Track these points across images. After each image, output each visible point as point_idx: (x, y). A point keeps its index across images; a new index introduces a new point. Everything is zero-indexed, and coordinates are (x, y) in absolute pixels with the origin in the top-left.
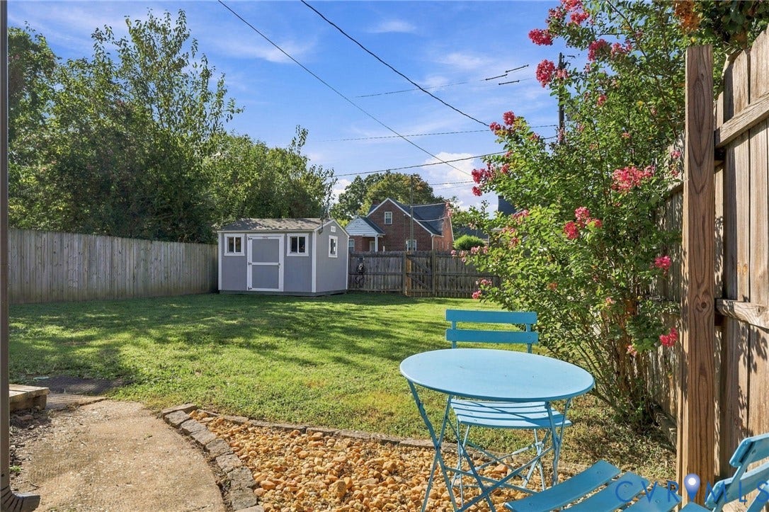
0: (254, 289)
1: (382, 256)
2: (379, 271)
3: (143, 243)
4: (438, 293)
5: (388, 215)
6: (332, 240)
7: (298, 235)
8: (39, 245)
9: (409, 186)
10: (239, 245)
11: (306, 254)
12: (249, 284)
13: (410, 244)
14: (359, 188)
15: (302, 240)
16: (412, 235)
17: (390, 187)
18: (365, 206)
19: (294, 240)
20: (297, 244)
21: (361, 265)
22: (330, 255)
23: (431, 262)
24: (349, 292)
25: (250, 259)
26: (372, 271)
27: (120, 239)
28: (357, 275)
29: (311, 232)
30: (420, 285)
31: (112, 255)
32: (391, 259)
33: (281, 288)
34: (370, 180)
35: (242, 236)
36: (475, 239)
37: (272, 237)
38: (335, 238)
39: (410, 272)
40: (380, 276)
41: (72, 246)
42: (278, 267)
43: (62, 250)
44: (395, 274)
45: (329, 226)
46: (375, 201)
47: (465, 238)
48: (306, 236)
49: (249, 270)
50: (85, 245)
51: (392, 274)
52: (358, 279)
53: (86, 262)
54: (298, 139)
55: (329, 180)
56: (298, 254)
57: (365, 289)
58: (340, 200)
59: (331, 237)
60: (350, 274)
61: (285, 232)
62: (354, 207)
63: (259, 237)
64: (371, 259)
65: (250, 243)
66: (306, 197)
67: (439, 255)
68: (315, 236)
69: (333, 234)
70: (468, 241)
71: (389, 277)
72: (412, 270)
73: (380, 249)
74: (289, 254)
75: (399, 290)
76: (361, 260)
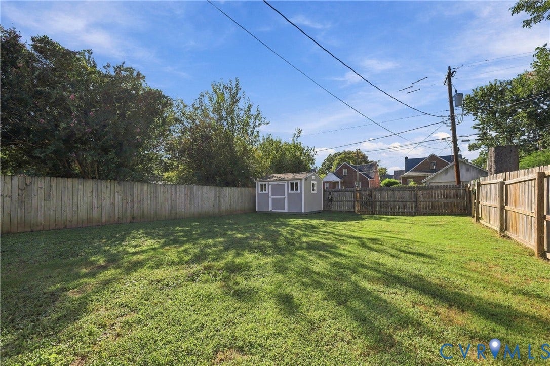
0: (273, 211)
1: (342, 191)
2: (341, 199)
3: (218, 188)
4: (376, 212)
5: (345, 171)
6: (313, 184)
7: (294, 182)
8: (165, 191)
9: (355, 156)
10: (265, 187)
11: (299, 191)
12: (271, 208)
13: (357, 185)
14: (330, 159)
15: (297, 184)
16: (358, 180)
17: (346, 157)
18: (334, 168)
19: (292, 184)
20: (294, 186)
21: (330, 196)
22: (312, 192)
23: (371, 194)
24: (324, 211)
25: (270, 195)
26: (337, 200)
27: (206, 187)
28: (328, 201)
29: (301, 180)
30: (365, 207)
31: (202, 195)
32: (347, 193)
33: (286, 210)
34: (336, 155)
35: (267, 183)
36: (393, 180)
37: (280, 183)
38: (315, 183)
39: (359, 200)
40: (341, 202)
41: (182, 192)
42: (284, 198)
43: (176, 193)
44: (350, 201)
45: (311, 176)
46: (339, 164)
47: (387, 180)
48: (299, 182)
49: (270, 200)
50: (188, 190)
51: (348, 201)
52: (329, 204)
53: (189, 198)
54: (297, 134)
55: (312, 154)
56: (295, 192)
57: (333, 209)
58: (322, 166)
59: (312, 182)
60: (324, 201)
61: (288, 180)
62: (329, 168)
63: (275, 183)
64: (336, 194)
65: (270, 186)
66: (301, 162)
67: (375, 189)
68: (303, 181)
69: (314, 180)
70: (389, 182)
71: (346, 203)
73: (342, 187)
74: (290, 192)
75: (352, 210)
76: (330, 194)
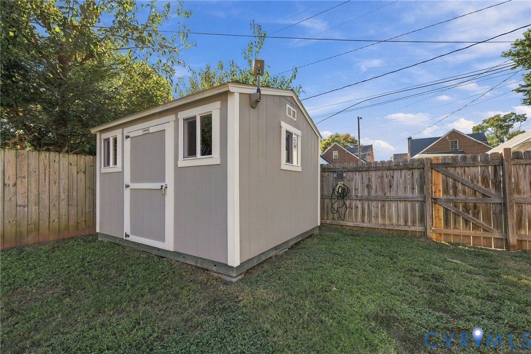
0: (133, 238)
2: (373, 193)
6: (289, 136)
7: (197, 112)
10: (115, 150)
12: (127, 229)
21: (340, 184)
22: (284, 165)
25: (127, 179)
26: (359, 195)
28: (335, 197)
30: (467, 222)
32: (397, 174)
33: (169, 242)
39: (440, 195)
40: (374, 203)
44: (405, 200)
51: (398, 200)
59: (286, 127)
60: (323, 197)
64: (357, 176)
71: (393, 205)
72: (446, 192)
74: (182, 163)
75: (418, 228)
76: (340, 177)
